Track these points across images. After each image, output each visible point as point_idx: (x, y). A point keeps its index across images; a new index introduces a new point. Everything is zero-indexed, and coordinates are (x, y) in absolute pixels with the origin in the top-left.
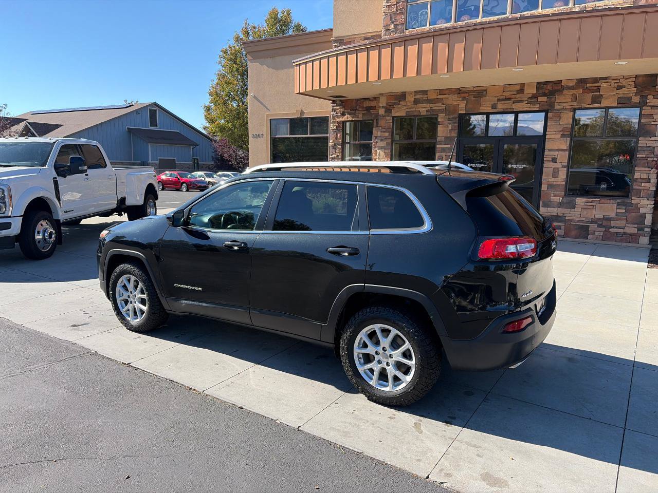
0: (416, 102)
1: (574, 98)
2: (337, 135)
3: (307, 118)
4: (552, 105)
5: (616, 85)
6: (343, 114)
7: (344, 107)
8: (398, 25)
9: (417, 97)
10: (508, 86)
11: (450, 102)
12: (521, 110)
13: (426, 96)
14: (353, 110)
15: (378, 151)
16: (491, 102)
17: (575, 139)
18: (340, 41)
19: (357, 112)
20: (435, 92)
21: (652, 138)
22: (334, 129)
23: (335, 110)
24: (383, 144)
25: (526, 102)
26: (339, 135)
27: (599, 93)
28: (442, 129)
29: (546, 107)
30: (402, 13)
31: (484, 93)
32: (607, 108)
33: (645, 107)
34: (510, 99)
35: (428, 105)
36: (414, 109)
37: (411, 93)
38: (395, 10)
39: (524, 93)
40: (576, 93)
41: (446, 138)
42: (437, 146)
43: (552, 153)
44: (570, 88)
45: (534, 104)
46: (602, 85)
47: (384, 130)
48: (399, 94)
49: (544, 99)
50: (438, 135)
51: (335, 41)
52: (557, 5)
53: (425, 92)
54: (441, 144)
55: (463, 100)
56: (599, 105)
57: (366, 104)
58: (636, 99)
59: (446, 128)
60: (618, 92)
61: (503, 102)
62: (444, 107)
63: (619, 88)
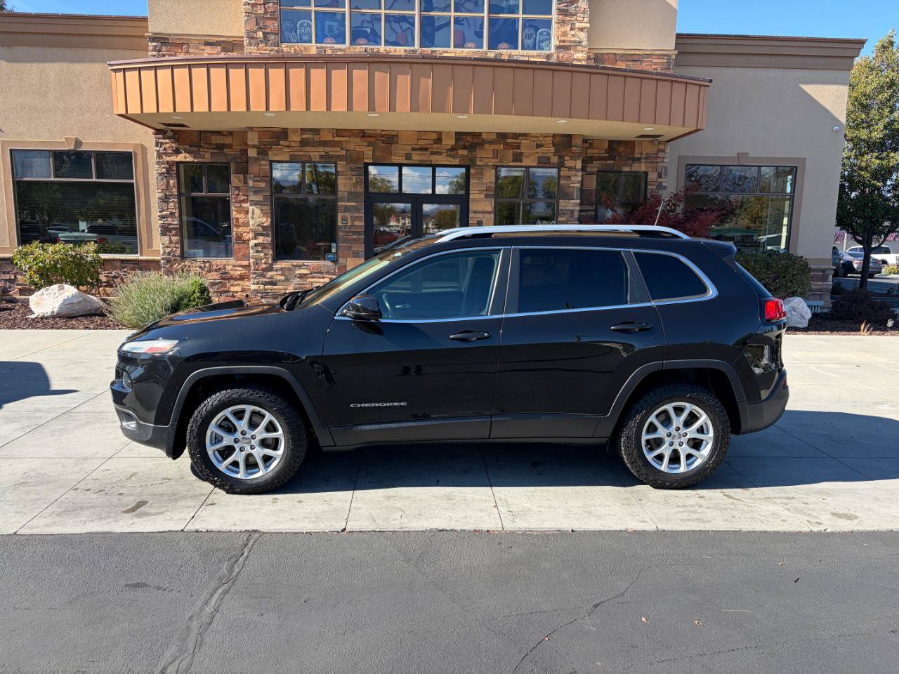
0: (304, 143)
1: (496, 154)
2: (168, 182)
3: (89, 153)
4: (473, 160)
5: (535, 143)
6: (177, 152)
7: (177, 141)
8: (269, 33)
9: (305, 136)
10: (424, 134)
11: (351, 147)
12: (440, 163)
13: (318, 136)
14: (195, 146)
15: (251, 208)
16: (405, 150)
17: (499, 201)
18: (162, 40)
19: (201, 150)
20: (330, 132)
21: (572, 201)
22: (163, 173)
23: (162, 144)
24: (259, 198)
25: (446, 154)
26: (171, 182)
27: (519, 151)
28: (343, 182)
29: (467, 162)
30: (274, 19)
31: (395, 139)
32: (528, 167)
33: (562, 169)
34: (426, 149)
35: (321, 149)
36: (302, 153)
37: (295, 131)
38: (262, 12)
39: (441, 144)
40: (497, 148)
41: (350, 193)
42: (339, 204)
43: (476, 215)
44: (491, 142)
45: (453, 157)
46: (523, 141)
47: (259, 179)
48: (277, 130)
49: (465, 152)
50: (339, 189)
51: (153, 39)
52: (470, 46)
53: (316, 131)
54: (344, 201)
55: (369, 146)
56: (519, 164)
57: (216, 140)
58: (555, 159)
59: (348, 181)
60: (538, 150)
61: (418, 152)
62: (344, 153)
63: (538, 146)
